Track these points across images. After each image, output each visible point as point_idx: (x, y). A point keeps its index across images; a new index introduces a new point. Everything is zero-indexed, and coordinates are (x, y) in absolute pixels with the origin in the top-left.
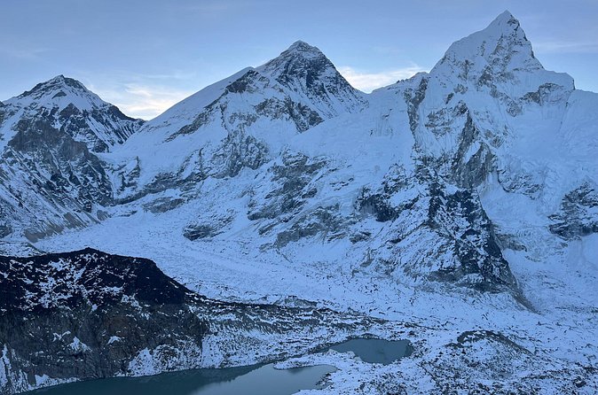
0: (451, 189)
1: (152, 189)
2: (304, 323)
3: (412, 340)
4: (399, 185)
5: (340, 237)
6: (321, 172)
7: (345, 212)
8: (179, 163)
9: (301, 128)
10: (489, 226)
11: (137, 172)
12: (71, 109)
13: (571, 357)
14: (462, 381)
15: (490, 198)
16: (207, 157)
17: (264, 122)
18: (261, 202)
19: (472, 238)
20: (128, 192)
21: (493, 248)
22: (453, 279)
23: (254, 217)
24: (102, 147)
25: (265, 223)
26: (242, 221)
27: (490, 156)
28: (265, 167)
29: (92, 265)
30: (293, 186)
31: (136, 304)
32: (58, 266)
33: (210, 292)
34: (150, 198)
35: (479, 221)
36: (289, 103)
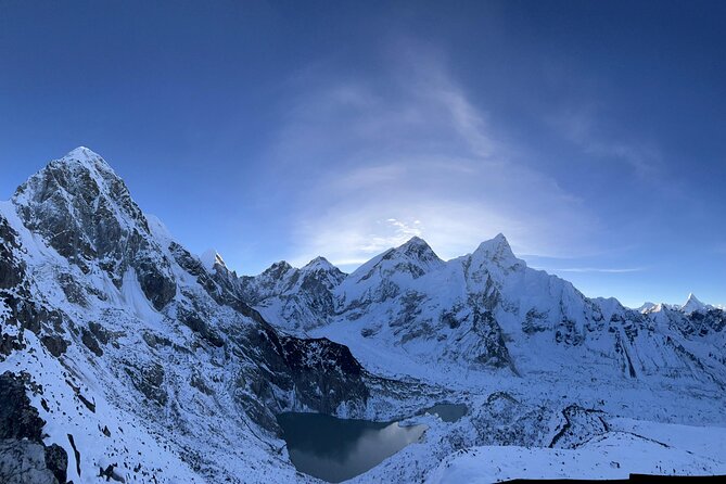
0: (483, 310)
1: (350, 308)
2: (413, 394)
3: (467, 403)
4: (461, 308)
5: (432, 337)
6: (424, 300)
7: (435, 323)
8: (361, 294)
9: (415, 277)
10: (499, 330)
11: (344, 300)
12: (322, 271)
13: (536, 403)
14: (490, 429)
15: (500, 315)
16: (373, 292)
17: (398, 274)
18: (395, 316)
19: (492, 336)
20: (341, 309)
21: (501, 342)
22: (485, 361)
23: (392, 326)
24: (332, 287)
25: (397, 329)
26: (386, 327)
27: (498, 294)
28: (398, 297)
29: (326, 346)
30: (410, 308)
31: (340, 372)
32: (314, 345)
33: (371, 370)
34: (349, 312)
35: (495, 327)
36: (410, 264)
